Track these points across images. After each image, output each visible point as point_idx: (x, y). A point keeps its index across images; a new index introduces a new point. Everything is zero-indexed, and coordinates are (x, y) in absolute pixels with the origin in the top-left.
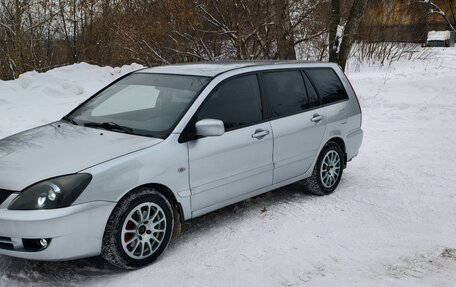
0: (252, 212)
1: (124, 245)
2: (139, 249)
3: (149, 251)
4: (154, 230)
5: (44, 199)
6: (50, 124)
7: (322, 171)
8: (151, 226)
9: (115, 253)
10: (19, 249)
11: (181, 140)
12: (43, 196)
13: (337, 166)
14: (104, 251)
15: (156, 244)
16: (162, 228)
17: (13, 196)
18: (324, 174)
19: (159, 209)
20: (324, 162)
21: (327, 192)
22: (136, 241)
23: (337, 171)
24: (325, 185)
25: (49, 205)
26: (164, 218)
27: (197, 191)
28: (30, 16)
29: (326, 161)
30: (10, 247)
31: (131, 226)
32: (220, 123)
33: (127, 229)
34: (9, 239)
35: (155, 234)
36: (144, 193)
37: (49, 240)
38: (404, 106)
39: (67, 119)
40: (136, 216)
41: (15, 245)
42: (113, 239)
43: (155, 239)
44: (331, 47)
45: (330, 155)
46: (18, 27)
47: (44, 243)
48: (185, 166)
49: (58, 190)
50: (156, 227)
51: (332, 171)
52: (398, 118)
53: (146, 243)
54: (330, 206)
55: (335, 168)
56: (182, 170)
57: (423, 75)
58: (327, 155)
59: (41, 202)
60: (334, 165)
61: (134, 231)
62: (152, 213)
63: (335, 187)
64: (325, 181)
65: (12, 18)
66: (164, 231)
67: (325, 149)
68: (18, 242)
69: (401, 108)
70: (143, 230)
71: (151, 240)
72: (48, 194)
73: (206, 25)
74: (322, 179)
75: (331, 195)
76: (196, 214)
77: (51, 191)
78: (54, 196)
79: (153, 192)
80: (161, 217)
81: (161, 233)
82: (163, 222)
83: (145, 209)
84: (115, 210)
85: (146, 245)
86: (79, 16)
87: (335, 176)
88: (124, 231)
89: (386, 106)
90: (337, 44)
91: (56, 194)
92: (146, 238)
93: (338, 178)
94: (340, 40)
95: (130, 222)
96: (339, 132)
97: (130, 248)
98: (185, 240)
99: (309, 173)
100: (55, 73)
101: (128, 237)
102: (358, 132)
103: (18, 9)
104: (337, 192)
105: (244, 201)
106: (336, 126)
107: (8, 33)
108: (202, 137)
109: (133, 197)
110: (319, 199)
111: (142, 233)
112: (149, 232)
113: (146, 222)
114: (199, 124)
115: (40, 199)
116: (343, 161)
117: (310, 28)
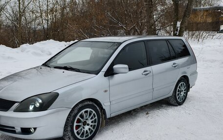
0: (141, 115)
1: (75, 131)
2: (83, 134)
3: (88, 135)
4: (91, 124)
5: (33, 106)
6: (34, 68)
7: (177, 93)
8: (89, 122)
9: (70, 136)
10: (19, 133)
11: (106, 75)
12: (32, 105)
13: (185, 90)
14: (64, 135)
15: (92, 131)
16: (95, 122)
17: (16, 104)
18: (178, 94)
19: (94, 112)
20: (178, 88)
21: (180, 104)
22: (81, 129)
23: (185, 93)
24: (179, 100)
25: (36, 110)
26: (96, 117)
27: (114, 102)
28: (25, 18)
29: (180, 88)
30: (14, 132)
31: (79, 121)
32: (126, 66)
33: (77, 123)
34: (14, 128)
35: (91, 126)
36: (86, 103)
37: (35, 129)
38: (213, 61)
39: (45, 65)
40: (82, 116)
41: (17, 131)
42: (69, 129)
43: (91, 128)
44: (174, 32)
45: (181, 84)
46: (20, 23)
47: (32, 130)
48: (108, 89)
49: (40, 101)
50: (92, 122)
51: (182, 93)
52: (211, 67)
53: (87, 131)
54: (182, 111)
55: (184, 92)
56: (106, 91)
57: (220, 46)
58: (180, 85)
59: (31, 108)
60: (183, 90)
61: (80, 124)
62: (90, 114)
63: (184, 101)
64: (179, 98)
65: (17, 19)
66: (96, 124)
67: (179, 81)
68: (18, 130)
69: (212, 62)
70: (85, 124)
71: (89, 129)
72: (35, 103)
73: (111, 22)
74: (177, 97)
75: (182, 106)
76: (113, 115)
77: (36, 102)
78: (38, 104)
79: (91, 103)
80: (95, 116)
81: (95, 125)
82: (95, 120)
83: (86, 112)
84: (71, 112)
85: (87, 132)
86: (50, 17)
87: (184, 96)
88: (75, 124)
89: (203, 61)
90: (177, 31)
91: (40, 103)
92: (87, 128)
93: (185, 97)
94: (179, 29)
95: (78, 119)
96: (185, 73)
97: (78, 133)
98: (106, 129)
99: (171, 94)
100: (37, 44)
101: (78, 127)
102: (195, 73)
103: (20, 15)
104: (185, 104)
105: (137, 109)
106: (185, 69)
107: (15, 26)
108: (117, 74)
109: (80, 106)
110: (176, 108)
111: (84, 125)
112: (88, 125)
113: (87, 119)
114: (115, 67)
115: (31, 106)
116: (188, 88)
117: (162, 23)
